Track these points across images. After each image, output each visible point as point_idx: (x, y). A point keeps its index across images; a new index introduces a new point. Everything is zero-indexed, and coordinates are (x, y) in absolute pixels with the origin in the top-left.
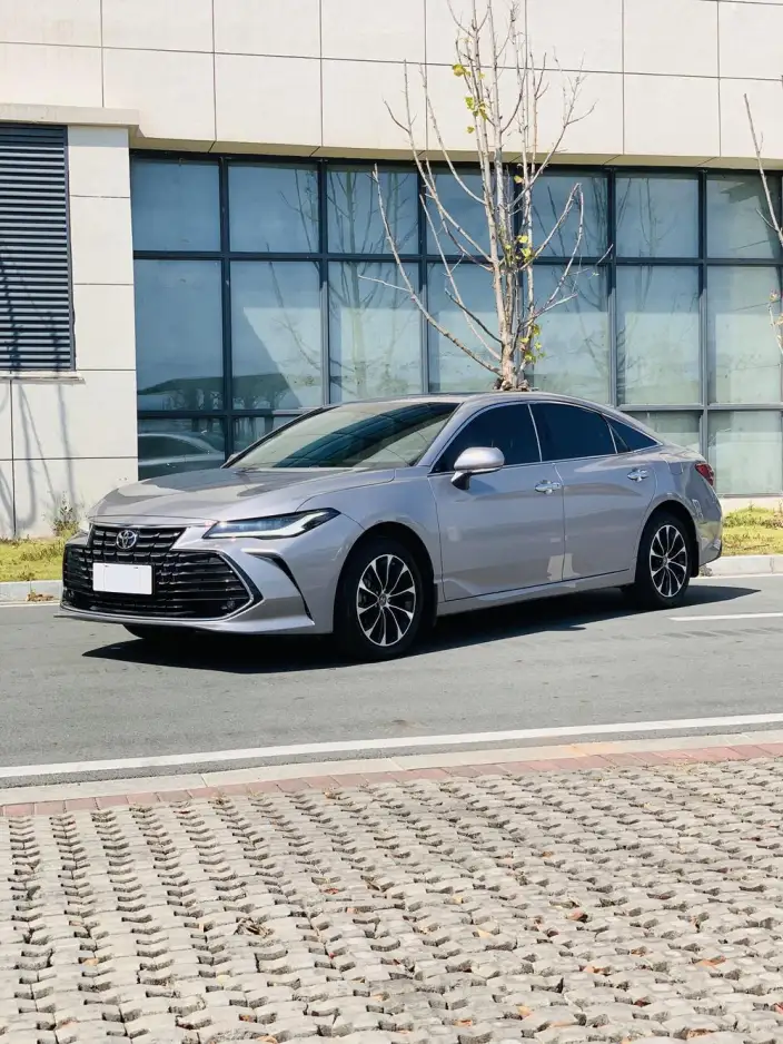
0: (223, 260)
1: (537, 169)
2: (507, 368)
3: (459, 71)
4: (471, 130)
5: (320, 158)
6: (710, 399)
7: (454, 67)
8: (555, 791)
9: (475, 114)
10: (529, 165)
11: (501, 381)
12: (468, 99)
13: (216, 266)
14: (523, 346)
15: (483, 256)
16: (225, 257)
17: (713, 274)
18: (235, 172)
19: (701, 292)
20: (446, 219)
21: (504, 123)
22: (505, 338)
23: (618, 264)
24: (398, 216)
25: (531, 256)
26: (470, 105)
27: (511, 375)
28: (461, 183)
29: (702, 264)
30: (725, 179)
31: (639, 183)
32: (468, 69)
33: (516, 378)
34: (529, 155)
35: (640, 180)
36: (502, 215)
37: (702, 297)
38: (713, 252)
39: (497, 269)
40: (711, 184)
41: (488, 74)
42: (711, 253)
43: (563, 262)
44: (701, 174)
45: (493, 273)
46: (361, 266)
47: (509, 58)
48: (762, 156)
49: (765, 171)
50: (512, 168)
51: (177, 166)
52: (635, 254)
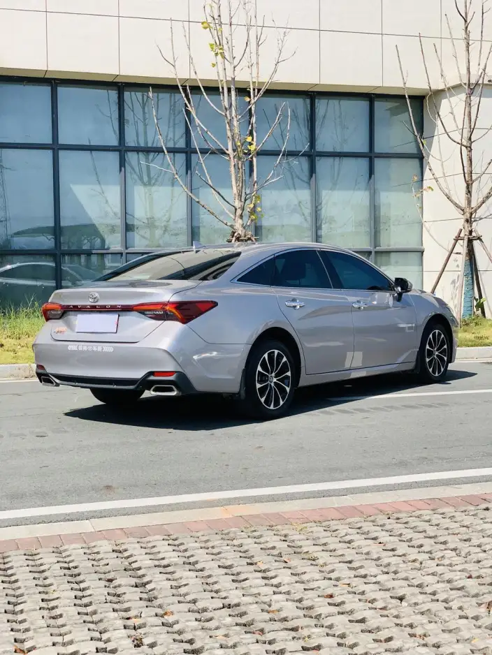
0: (53, 149)
1: (258, 92)
2: (238, 224)
3: (206, 26)
4: (214, 65)
5: (118, 83)
6: (376, 244)
7: (203, 23)
8: (196, 551)
9: (217, 54)
10: (254, 90)
11: (234, 233)
12: (211, 45)
13: (49, 153)
14: (249, 210)
15: (222, 150)
16: (55, 147)
17: (378, 163)
18: (62, 91)
19: (370, 177)
20: (199, 125)
21: (236, 62)
22: (237, 204)
23: (317, 156)
24: (176, 122)
25: (255, 150)
26: (212, 48)
27: (241, 229)
28: (209, 100)
29: (370, 156)
30: (387, 101)
31: (334, 103)
32: (212, 25)
33: (244, 231)
34: (254, 83)
35: (334, 101)
36: (235, 123)
37: (372, 180)
38: (378, 148)
39: (232, 158)
40: (377, 104)
41: (225, 29)
42: (377, 149)
43: (275, 153)
44: (371, 98)
45: (229, 161)
46: (151, 155)
47: (240, 18)
48: (407, 86)
49: (409, 96)
50: (243, 91)
51: (22, 86)
52: (331, 150)
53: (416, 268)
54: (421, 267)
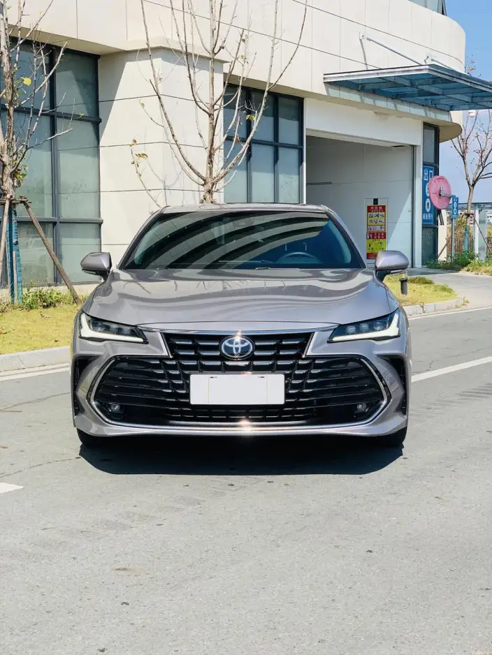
44: (52, 50)
53: (93, 240)
54: (98, 240)
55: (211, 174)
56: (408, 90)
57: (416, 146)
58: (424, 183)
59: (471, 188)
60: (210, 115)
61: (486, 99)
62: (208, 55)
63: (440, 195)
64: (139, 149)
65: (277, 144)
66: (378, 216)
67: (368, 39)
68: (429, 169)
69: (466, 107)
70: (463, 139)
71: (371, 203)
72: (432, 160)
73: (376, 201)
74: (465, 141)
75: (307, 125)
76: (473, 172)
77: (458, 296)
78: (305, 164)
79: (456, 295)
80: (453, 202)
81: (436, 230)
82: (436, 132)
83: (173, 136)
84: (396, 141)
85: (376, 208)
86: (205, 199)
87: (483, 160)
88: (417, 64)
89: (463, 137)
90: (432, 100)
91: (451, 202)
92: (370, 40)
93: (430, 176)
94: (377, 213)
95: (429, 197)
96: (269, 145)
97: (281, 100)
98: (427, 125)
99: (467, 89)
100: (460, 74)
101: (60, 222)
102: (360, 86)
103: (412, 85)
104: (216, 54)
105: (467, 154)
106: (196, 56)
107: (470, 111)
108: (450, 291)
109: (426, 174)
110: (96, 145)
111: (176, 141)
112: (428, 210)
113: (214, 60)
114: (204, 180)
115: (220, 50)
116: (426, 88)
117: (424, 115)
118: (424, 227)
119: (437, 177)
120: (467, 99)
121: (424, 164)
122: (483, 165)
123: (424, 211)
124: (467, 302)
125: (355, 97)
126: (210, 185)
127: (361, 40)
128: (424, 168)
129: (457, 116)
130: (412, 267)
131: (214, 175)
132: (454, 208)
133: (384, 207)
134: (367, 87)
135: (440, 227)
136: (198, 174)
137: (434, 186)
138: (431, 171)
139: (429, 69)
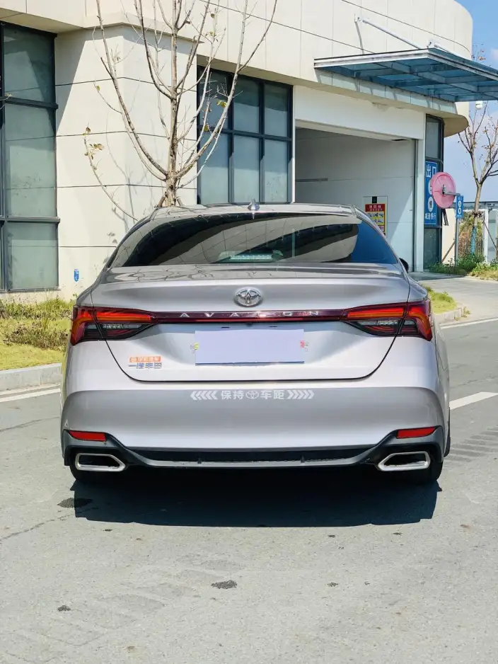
19: (1, 126)
37: (2, 130)
44: (1, 27)
53: (49, 242)
54: (55, 241)
55: (174, 167)
56: (409, 78)
57: (418, 140)
58: (427, 180)
59: (479, 185)
60: (172, 100)
61: (493, 89)
62: (170, 32)
63: (443, 193)
64: (93, 139)
65: (263, 136)
66: (376, 215)
67: (364, 21)
68: (432, 165)
69: (472, 98)
70: (470, 134)
71: (370, 202)
72: (435, 155)
73: (375, 199)
74: (473, 135)
75: (296, 115)
76: (481, 168)
77: (458, 306)
78: (294, 160)
79: (455, 305)
80: (458, 200)
81: (439, 231)
82: (440, 126)
83: (129, 123)
84: (397, 134)
85: (375, 207)
86: (166, 196)
87: (492, 156)
88: (415, 49)
89: (471, 131)
90: (436, 89)
91: (455, 201)
92: (367, 23)
93: (432, 173)
94: (375, 213)
95: (432, 196)
96: (253, 137)
97: (267, 87)
98: (430, 118)
99: (473, 78)
100: (464, 60)
101: (9, 221)
102: (355, 73)
103: (412, 73)
104: (179, 29)
105: (475, 150)
106: (159, 33)
107: (478, 102)
108: (449, 300)
109: (429, 170)
110: (52, 134)
111: (133, 130)
112: (431, 209)
113: (177, 38)
114: (166, 175)
115: (183, 24)
116: (427, 75)
117: (426, 106)
118: (426, 228)
119: (441, 173)
120: (473, 88)
121: (426, 160)
122: (491, 162)
123: (426, 210)
124: (468, 313)
125: (349, 85)
126: (172, 180)
127: (356, 22)
128: (426, 164)
129: (462, 108)
130: (413, 271)
131: (178, 168)
132: (458, 207)
133: (383, 206)
134: (362, 74)
135: (444, 228)
136: (158, 167)
137: (437, 183)
138: (434, 167)
139: (428, 54)
